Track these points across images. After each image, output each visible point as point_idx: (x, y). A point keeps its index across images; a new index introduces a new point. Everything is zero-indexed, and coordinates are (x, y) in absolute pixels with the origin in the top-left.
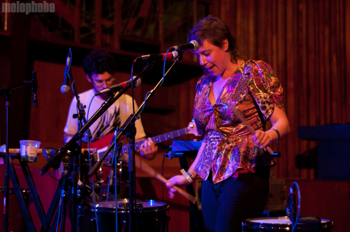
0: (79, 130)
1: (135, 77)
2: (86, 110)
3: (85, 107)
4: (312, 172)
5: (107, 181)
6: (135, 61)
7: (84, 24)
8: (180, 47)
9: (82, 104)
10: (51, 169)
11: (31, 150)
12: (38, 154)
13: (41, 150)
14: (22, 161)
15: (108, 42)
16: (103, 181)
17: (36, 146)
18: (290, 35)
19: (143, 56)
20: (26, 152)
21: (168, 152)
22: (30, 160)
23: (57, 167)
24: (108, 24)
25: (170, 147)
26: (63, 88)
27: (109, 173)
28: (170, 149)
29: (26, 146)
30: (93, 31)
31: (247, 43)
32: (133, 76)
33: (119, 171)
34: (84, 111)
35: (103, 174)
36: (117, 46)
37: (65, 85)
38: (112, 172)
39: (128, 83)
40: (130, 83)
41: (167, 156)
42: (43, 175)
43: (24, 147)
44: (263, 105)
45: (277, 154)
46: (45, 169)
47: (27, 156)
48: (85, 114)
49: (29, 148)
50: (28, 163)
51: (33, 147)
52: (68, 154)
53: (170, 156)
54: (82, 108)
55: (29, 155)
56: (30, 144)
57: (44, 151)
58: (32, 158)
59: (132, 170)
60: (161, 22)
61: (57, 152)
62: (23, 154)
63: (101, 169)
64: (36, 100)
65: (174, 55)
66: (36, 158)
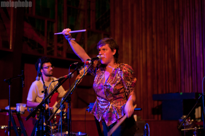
0: (45, 98)
1: (71, 73)
2: (48, 89)
3: (47, 87)
4: (160, 116)
5: (58, 123)
6: (71, 65)
7: (49, 46)
8: (92, 59)
9: (46, 86)
10: (31, 117)
11: (22, 108)
12: (25, 110)
13: (26, 108)
14: (17, 113)
15: (61, 54)
16: (56, 123)
17: (24, 106)
18: (148, 50)
19: (74, 63)
20: (19, 109)
21: (87, 109)
22: (21, 113)
23: (34, 116)
24: (60, 45)
25: (89, 106)
26: (37, 78)
27: (59, 119)
28: (89, 107)
29: (20, 106)
30: (53, 49)
31: (128, 54)
32: (70, 72)
33: (64, 118)
34: (47, 89)
35: (56, 119)
36: (65, 56)
37: (38, 76)
38: (61, 119)
39: (67, 76)
40: (68, 76)
41: (87, 111)
42: (27, 120)
43: (18, 107)
44: (128, 88)
45: (140, 109)
46: (28, 118)
47: (20, 111)
48: (47, 91)
49: (21, 107)
50: (20, 115)
51: (23, 107)
52: (39, 111)
53: (88, 111)
54: (46, 88)
55: (21, 111)
56: (21, 105)
57: (28, 109)
58: (22, 112)
59: (69, 118)
60: (86, 45)
61: (34, 109)
62: (18, 110)
63: (55, 117)
64: (24, 84)
65: (89, 63)
66: (24, 112)
